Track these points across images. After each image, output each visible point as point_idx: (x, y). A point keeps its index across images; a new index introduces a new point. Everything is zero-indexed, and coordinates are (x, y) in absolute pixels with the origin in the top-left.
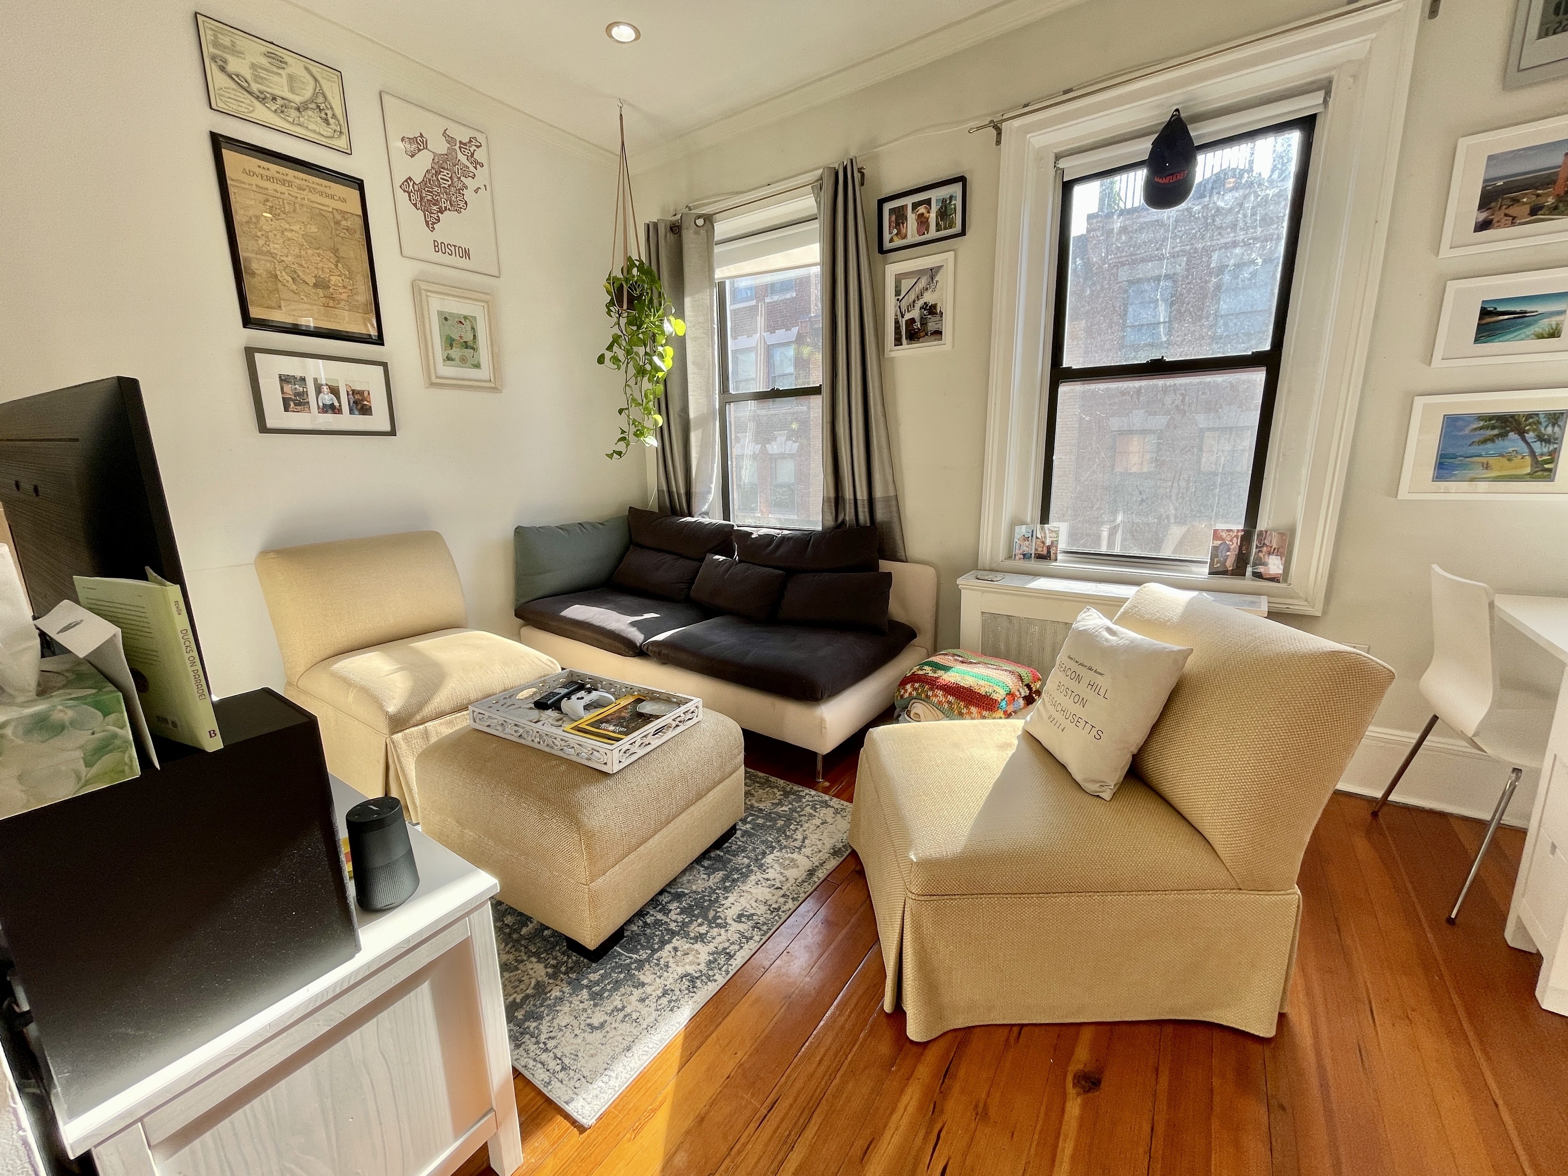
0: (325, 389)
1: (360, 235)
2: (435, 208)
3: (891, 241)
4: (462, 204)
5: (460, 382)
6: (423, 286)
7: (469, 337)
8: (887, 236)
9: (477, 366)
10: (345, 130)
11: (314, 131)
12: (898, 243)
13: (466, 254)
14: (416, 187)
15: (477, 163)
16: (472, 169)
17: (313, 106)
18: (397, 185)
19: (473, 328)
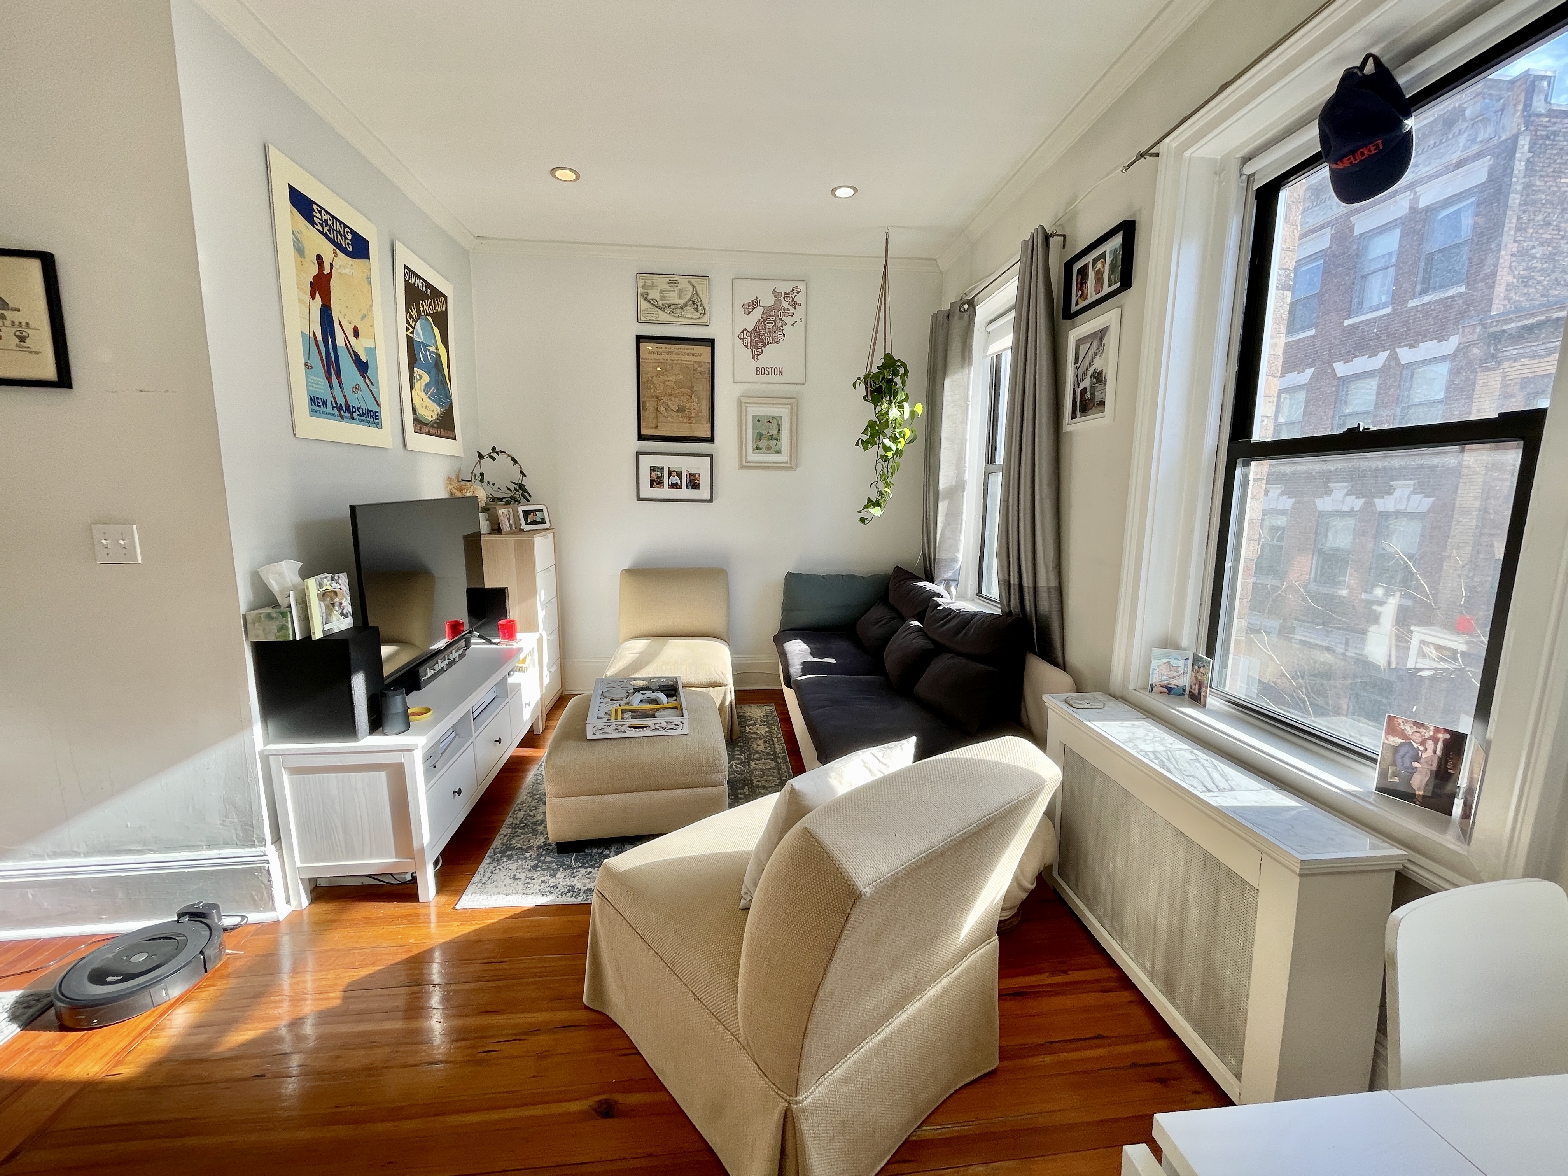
0: (674, 474)
1: (708, 375)
2: (760, 344)
3: (1077, 304)
4: (780, 337)
5: (761, 465)
6: (744, 400)
7: (774, 432)
8: (1074, 299)
9: (778, 452)
10: (707, 312)
11: (689, 318)
12: (1083, 304)
13: (780, 371)
14: (749, 334)
15: (796, 304)
16: (792, 309)
17: (691, 302)
18: (737, 333)
19: (778, 425)
